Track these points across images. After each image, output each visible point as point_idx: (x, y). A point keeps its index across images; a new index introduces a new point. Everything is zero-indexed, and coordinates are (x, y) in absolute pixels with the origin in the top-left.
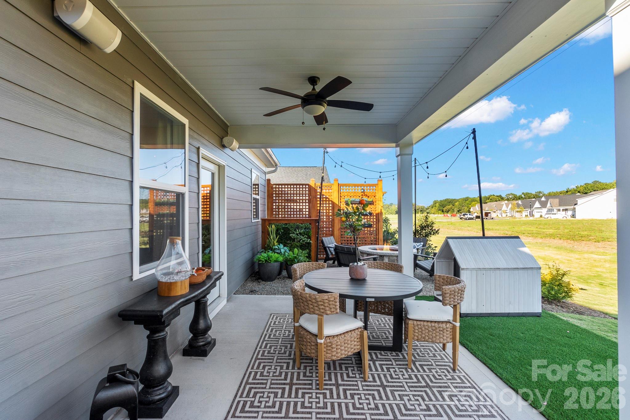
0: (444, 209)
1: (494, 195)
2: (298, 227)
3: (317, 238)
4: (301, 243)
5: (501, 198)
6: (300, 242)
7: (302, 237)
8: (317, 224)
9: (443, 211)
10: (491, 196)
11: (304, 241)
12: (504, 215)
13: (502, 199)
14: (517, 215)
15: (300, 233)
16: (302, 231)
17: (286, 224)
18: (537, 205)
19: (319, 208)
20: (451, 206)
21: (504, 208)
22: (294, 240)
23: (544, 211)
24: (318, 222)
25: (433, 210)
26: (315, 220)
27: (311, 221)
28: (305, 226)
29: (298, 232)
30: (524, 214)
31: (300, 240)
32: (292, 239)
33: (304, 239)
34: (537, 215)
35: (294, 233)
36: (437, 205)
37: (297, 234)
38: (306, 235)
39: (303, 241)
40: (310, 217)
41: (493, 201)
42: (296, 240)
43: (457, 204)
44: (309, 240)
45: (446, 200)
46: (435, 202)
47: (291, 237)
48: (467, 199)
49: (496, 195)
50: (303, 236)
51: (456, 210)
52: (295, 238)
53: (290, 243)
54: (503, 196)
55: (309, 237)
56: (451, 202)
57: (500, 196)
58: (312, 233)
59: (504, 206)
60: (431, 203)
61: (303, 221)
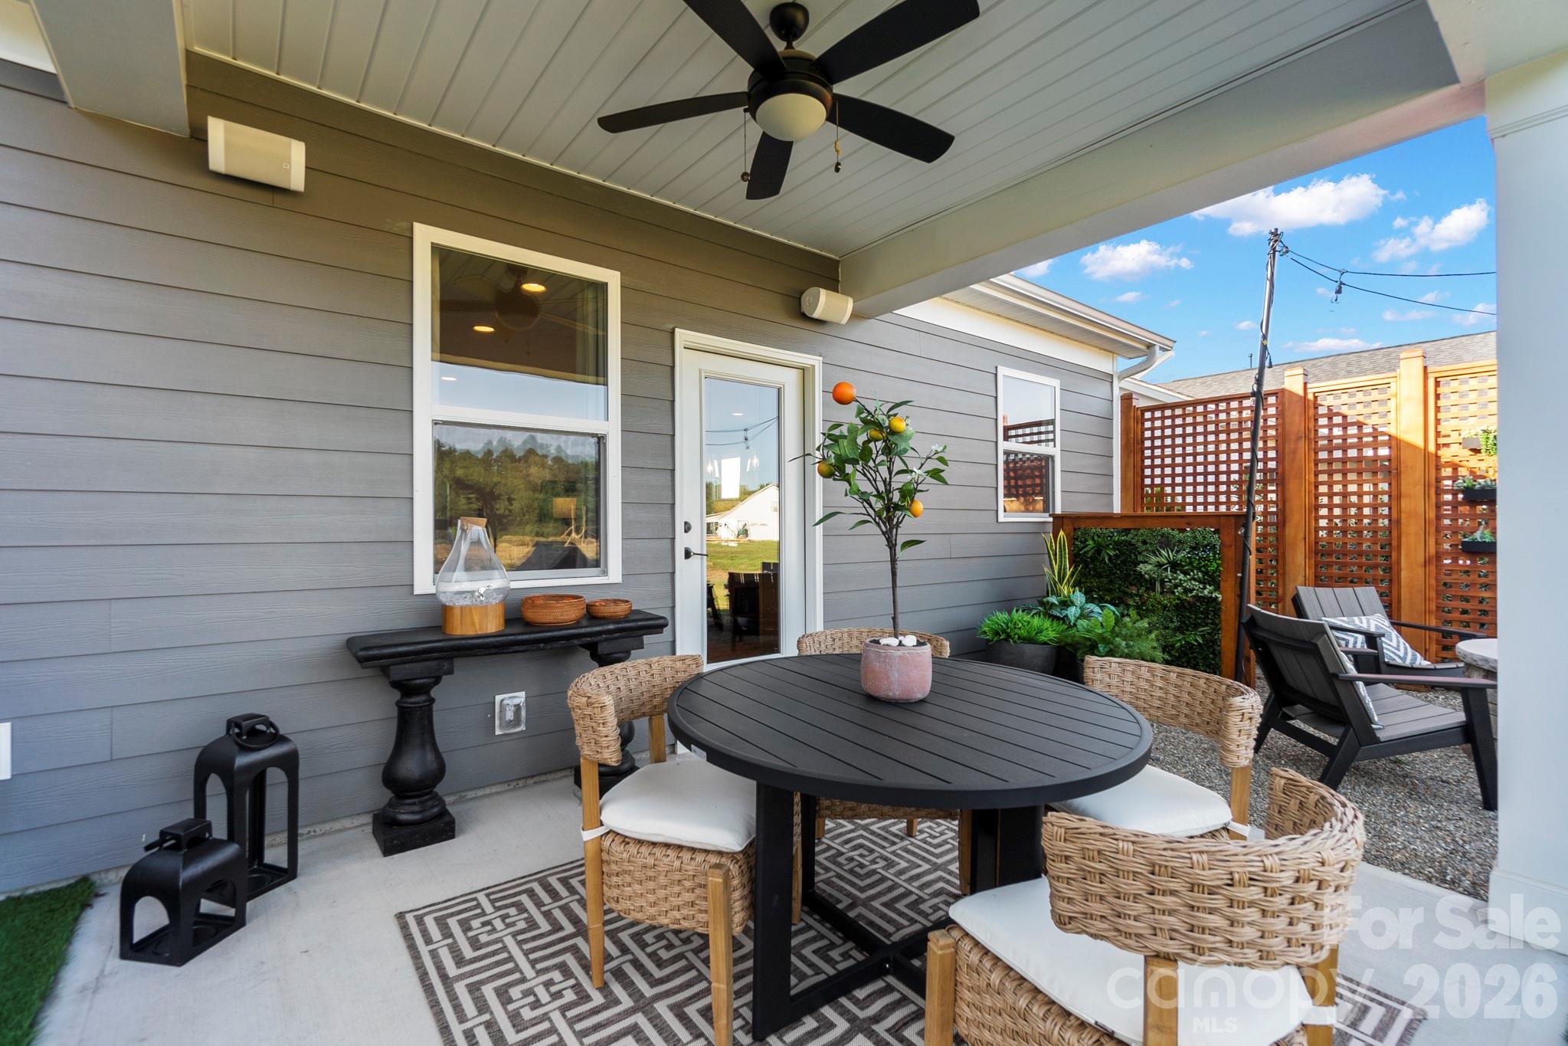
2: (1166, 543)
4: (1179, 599)
6: (1174, 593)
7: (1181, 577)
8: (1241, 531)
11: (1191, 591)
15: (1173, 563)
16: (1182, 554)
17: (1127, 531)
22: (1150, 584)
27: (1218, 523)
28: (1195, 537)
29: (1164, 559)
31: (1176, 586)
32: (1145, 579)
33: (1190, 584)
35: (1148, 561)
37: (1162, 566)
38: (1199, 569)
44: (1209, 588)
47: (1140, 574)
50: (1185, 573)
52: (1154, 580)
53: (1136, 595)
55: (1210, 580)
58: (1222, 565)
61: (1186, 522)
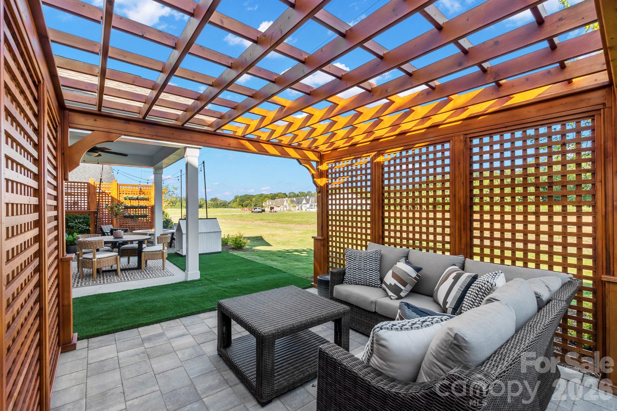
0: (244, 204)
1: (281, 193)
2: (77, 218)
3: (96, 225)
5: (285, 195)
6: (79, 229)
8: (96, 215)
9: (242, 206)
10: (279, 193)
12: (285, 209)
13: (287, 196)
14: (292, 209)
15: (79, 222)
16: (81, 220)
18: (304, 202)
19: (97, 200)
20: (249, 201)
21: (285, 203)
22: (72, 228)
23: (308, 206)
24: (97, 214)
25: (235, 204)
26: (94, 212)
27: (90, 213)
28: (84, 216)
29: (77, 222)
30: (297, 208)
31: (79, 227)
34: (304, 209)
35: (72, 222)
36: (238, 200)
37: (76, 223)
38: (85, 223)
39: (82, 228)
40: (89, 210)
41: (280, 198)
42: (75, 228)
43: (254, 199)
44: (88, 227)
45: (245, 196)
46: (236, 197)
47: (69, 225)
48: (261, 195)
49: (282, 193)
50: (82, 225)
51: (253, 204)
52: (74, 227)
54: (287, 194)
55: (88, 225)
56: (249, 197)
57: (285, 194)
58: (91, 222)
59: (285, 201)
60: (232, 198)
61: (82, 213)
